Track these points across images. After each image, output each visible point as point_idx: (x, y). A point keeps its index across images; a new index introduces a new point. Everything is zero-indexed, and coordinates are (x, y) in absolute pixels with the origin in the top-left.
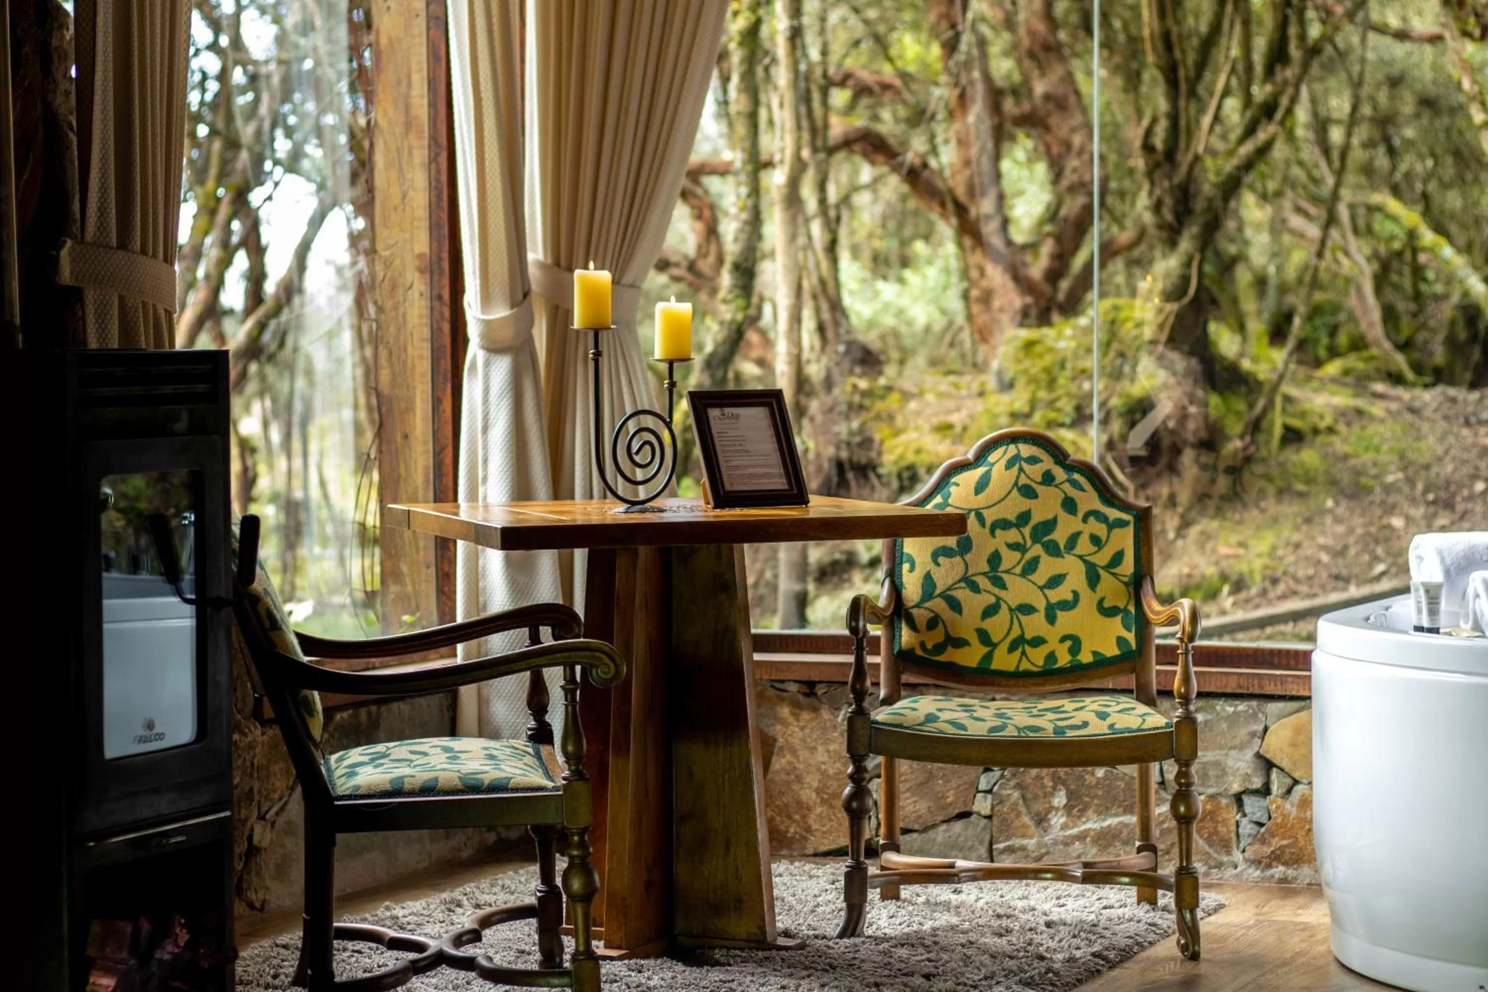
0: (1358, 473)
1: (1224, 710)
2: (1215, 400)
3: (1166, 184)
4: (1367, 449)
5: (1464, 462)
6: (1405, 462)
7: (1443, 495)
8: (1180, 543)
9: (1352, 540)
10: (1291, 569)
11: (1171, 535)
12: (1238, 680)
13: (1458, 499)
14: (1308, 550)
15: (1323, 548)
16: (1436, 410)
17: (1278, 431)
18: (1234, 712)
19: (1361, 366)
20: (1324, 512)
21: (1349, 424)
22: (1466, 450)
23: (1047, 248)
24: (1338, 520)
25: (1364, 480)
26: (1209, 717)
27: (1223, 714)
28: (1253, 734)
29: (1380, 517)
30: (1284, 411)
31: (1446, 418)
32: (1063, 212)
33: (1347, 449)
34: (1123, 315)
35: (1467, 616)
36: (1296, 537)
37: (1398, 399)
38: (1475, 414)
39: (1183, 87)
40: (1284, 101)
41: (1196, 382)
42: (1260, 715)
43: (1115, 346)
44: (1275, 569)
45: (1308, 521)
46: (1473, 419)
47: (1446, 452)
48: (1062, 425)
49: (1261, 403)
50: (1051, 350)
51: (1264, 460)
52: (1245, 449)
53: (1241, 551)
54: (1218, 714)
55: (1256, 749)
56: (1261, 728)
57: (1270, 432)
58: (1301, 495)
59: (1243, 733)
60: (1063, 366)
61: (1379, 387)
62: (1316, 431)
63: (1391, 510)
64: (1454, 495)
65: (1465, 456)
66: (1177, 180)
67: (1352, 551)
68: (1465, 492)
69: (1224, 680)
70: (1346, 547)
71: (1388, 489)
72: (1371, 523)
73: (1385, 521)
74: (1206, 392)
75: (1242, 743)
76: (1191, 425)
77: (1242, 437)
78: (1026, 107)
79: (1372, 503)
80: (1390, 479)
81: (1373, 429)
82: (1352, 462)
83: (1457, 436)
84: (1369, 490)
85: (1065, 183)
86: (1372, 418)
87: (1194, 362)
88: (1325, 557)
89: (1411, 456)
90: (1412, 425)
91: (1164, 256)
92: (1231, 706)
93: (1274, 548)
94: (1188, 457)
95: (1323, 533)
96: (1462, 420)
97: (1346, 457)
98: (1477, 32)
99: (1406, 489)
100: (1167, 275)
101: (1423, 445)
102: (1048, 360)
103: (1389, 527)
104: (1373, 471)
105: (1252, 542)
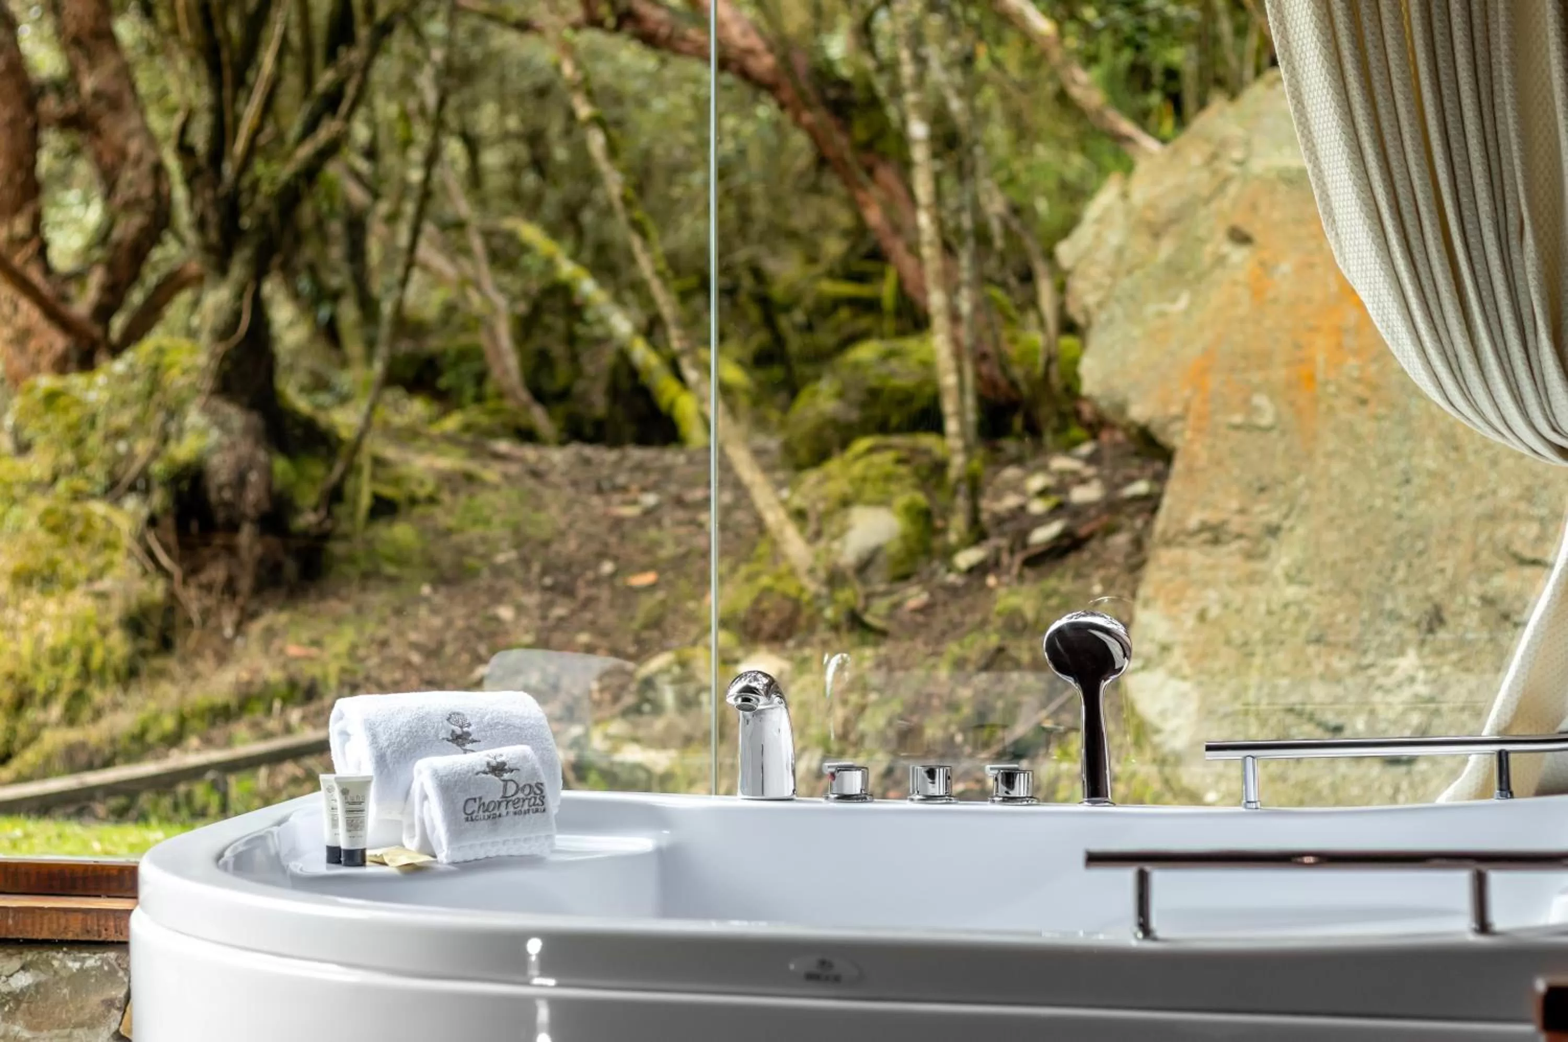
0: (463, 551)
1: (65, 967)
2: (281, 465)
3: (209, 194)
4: (475, 522)
5: (590, 537)
6: (520, 539)
7: (563, 578)
8: (239, 641)
9: (449, 635)
10: (374, 674)
11: (229, 631)
12: (84, 920)
13: (580, 583)
14: (397, 649)
15: (415, 646)
16: (563, 474)
17: (365, 501)
18: (81, 968)
19: (484, 420)
20: (420, 600)
21: (454, 492)
22: (594, 522)
23: (96, 279)
24: (435, 611)
25: (470, 561)
26: (42, 977)
27: (63, 973)
28: (109, 1004)
29: (485, 607)
30: (374, 477)
31: (575, 484)
32: (116, 234)
33: (451, 522)
34: (167, 360)
35: (412, 826)
36: (382, 632)
37: (521, 460)
38: (610, 478)
39: (228, 74)
40: (350, 90)
41: (257, 442)
42: (121, 974)
43: (157, 397)
44: (353, 672)
45: (398, 612)
46: (606, 485)
47: (570, 525)
48: (93, 496)
49: (339, 468)
50: (78, 403)
51: (346, 537)
52: (320, 523)
53: (314, 651)
54: (56, 973)
55: (114, 1026)
56: (122, 994)
57: (355, 502)
58: (393, 581)
59: (94, 1000)
60: (92, 423)
61: (503, 446)
62: (413, 501)
63: (498, 597)
64: (575, 578)
65: (593, 529)
66: (223, 190)
67: (449, 650)
68: (590, 575)
69: (63, 921)
70: (441, 644)
71: (499, 571)
72: (473, 614)
73: (491, 612)
74: (270, 453)
75: (92, 1018)
76: (251, 496)
77: (315, 509)
78: (72, 106)
79: (476, 589)
80: (501, 558)
81: (485, 498)
82: (456, 539)
83: (586, 505)
84: (474, 573)
85: (119, 199)
86: (484, 484)
87: (255, 419)
88: (416, 658)
89: (530, 530)
90: (532, 493)
91: (215, 287)
92: (75, 960)
93: (354, 647)
94: (246, 536)
95: (416, 628)
96: (591, 486)
97: (449, 532)
98: (611, 21)
99: (519, 572)
100: (217, 309)
101: (542, 517)
102: (74, 415)
103: (496, 619)
104: (480, 549)
105: (328, 640)
